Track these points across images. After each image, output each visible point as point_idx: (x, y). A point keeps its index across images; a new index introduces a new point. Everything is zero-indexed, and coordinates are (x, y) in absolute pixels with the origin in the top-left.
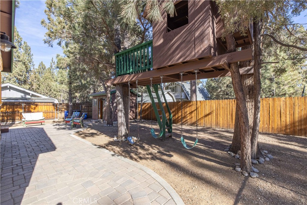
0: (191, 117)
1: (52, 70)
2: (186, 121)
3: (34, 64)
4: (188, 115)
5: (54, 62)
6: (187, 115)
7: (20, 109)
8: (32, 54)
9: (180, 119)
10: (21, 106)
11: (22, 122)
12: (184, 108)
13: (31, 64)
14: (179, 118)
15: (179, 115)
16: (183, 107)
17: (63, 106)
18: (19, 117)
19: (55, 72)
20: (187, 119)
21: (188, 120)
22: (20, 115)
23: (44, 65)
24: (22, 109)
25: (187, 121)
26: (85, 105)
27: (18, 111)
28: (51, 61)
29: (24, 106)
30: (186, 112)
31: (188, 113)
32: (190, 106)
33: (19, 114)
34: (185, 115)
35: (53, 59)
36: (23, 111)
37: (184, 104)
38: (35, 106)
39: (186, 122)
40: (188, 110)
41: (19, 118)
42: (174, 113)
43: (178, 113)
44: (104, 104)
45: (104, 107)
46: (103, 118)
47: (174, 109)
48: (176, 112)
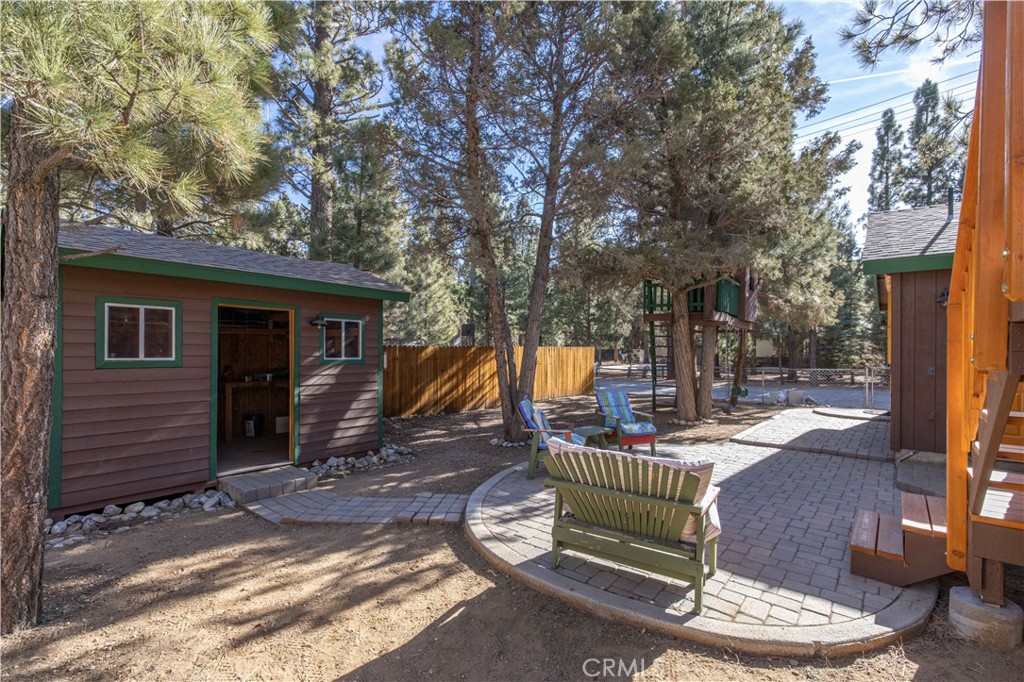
9: (469, 395)
12: (480, 362)
14: (467, 394)
15: (468, 385)
30: (484, 375)
31: (487, 376)
34: (480, 383)
42: (455, 381)
43: (464, 379)
44: (315, 351)
45: (314, 373)
46: (303, 446)
47: (454, 368)
48: (460, 377)
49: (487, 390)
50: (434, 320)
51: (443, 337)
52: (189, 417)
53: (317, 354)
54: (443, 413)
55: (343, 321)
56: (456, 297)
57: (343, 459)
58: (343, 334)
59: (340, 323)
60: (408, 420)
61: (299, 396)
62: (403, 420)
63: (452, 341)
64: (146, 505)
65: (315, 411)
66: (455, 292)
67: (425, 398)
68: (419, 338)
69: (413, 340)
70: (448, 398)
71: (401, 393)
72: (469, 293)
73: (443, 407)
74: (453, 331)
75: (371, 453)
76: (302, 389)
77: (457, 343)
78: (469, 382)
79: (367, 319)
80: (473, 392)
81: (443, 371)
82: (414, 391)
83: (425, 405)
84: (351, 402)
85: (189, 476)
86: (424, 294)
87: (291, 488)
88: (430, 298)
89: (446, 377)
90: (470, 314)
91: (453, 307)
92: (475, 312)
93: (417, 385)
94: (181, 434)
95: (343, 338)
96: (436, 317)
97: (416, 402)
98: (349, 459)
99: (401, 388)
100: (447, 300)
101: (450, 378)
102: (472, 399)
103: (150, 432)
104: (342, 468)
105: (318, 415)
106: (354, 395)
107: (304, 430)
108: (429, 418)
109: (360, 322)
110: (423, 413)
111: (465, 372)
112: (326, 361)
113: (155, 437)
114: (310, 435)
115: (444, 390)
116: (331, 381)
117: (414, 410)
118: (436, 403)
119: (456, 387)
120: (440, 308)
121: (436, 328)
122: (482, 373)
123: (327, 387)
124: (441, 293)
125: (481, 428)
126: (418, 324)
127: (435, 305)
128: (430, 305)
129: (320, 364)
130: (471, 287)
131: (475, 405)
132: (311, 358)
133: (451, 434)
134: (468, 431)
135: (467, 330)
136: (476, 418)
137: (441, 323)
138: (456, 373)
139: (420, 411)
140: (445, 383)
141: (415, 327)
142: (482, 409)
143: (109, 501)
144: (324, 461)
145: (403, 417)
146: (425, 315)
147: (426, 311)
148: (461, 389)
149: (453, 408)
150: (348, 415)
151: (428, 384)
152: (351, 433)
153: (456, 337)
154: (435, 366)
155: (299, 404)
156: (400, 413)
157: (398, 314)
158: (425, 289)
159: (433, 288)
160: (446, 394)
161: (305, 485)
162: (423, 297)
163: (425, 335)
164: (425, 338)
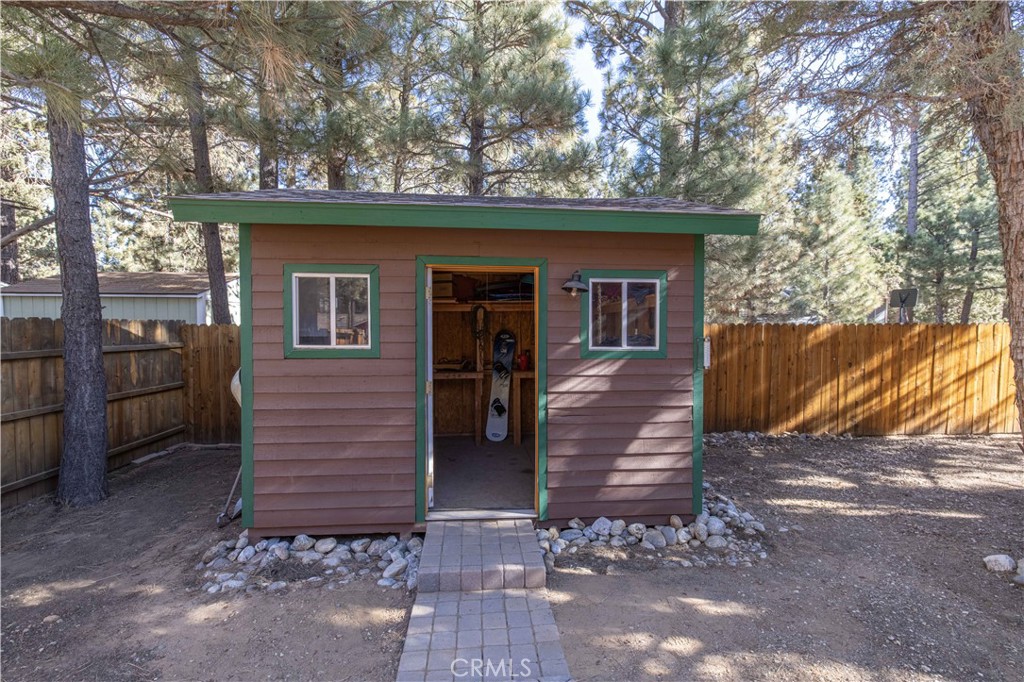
0: (962, 397)
2: (939, 414)
4: (953, 388)
6: (948, 386)
9: (907, 409)
12: (934, 352)
14: (904, 406)
15: (904, 392)
16: (930, 349)
20: (944, 406)
21: (948, 408)
25: (944, 417)
30: (943, 375)
31: (952, 376)
32: (962, 346)
34: (935, 389)
37: (934, 337)
39: (937, 422)
40: (950, 364)
42: (875, 382)
43: (897, 379)
44: (573, 336)
45: (574, 371)
46: (554, 492)
47: (875, 362)
48: (888, 375)
49: (951, 401)
50: (840, 286)
51: (855, 310)
52: (390, 430)
53: (577, 340)
54: (850, 436)
55: (625, 282)
56: (880, 253)
57: (620, 523)
58: (625, 305)
59: (620, 285)
60: (778, 441)
61: (546, 409)
62: (770, 440)
63: (872, 316)
64: (338, 543)
65: (574, 436)
66: (880, 246)
67: (814, 407)
68: (815, 312)
69: (803, 315)
70: (859, 410)
71: (769, 397)
72: (905, 246)
73: (849, 425)
74: (874, 300)
75: (676, 520)
76: (551, 397)
77: (881, 318)
78: (907, 386)
79: (672, 275)
80: (915, 404)
81: (850, 365)
82: (793, 394)
83: (814, 419)
84: (638, 426)
85: (392, 512)
86: (823, 252)
87: (496, 581)
88: (833, 256)
89: (858, 373)
90: (907, 276)
91: (874, 266)
92: (914, 272)
93: (798, 385)
94: (380, 453)
95: (624, 313)
96: (842, 283)
97: (797, 412)
98: (633, 527)
99: (768, 389)
100: (863, 257)
101: (867, 377)
102: (914, 416)
103: (343, 445)
104: (615, 542)
105: (579, 442)
106: (646, 411)
107: (556, 466)
108: (818, 444)
109: (657, 282)
110: (810, 430)
111: (899, 368)
112: (593, 352)
113: (348, 453)
114: (565, 475)
115: (852, 397)
116: (603, 386)
117: (792, 423)
118: (835, 416)
119: (879, 392)
120: (850, 268)
121: (844, 297)
122: (937, 370)
123: (593, 397)
124: (853, 246)
125: (941, 491)
126: (813, 292)
127: (842, 265)
128: (833, 266)
129: (582, 357)
130: (909, 237)
131: (921, 427)
132: (568, 347)
133: (863, 494)
134: (908, 495)
135: (903, 298)
136: (925, 459)
137: (850, 290)
138: (879, 370)
139: (805, 427)
140: (855, 385)
141: (808, 297)
142: (938, 436)
143: (301, 529)
144: (588, 521)
145: (772, 433)
146: (824, 281)
147: (826, 275)
148: (888, 398)
149: (871, 429)
150: (634, 447)
151: (819, 385)
152: (639, 479)
153: (879, 310)
154: (834, 355)
155: (547, 422)
156: (767, 427)
157: (779, 280)
158: (825, 243)
159: (838, 240)
160: (856, 404)
161: (522, 581)
162: (822, 256)
163: (825, 307)
164: (824, 312)
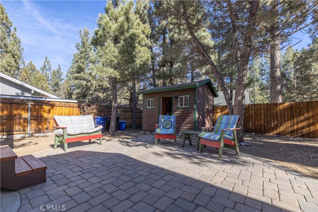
1: (45, 71)
3: (24, 61)
5: (48, 61)
7: (23, 112)
8: (23, 48)
10: (26, 106)
11: (27, 136)
13: (20, 61)
17: (92, 109)
18: (21, 127)
19: (49, 73)
22: (23, 123)
23: (34, 66)
24: (28, 111)
26: (120, 109)
27: (20, 115)
28: (45, 60)
29: (31, 106)
33: (22, 120)
35: (47, 58)
36: (29, 115)
38: (51, 107)
41: (21, 129)
45: (177, 110)
53: (177, 106)
55: (184, 96)
76: (174, 114)
79: (190, 95)
84: (186, 119)
89: (303, 118)
95: (184, 101)
115: (300, 125)
116: (180, 113)
117: (275, 132)
118: (293, 132)
119: (314, 124)
140: (302, 122)
152: (186, 127)
156: (265, 133)
160: (303, 128)
